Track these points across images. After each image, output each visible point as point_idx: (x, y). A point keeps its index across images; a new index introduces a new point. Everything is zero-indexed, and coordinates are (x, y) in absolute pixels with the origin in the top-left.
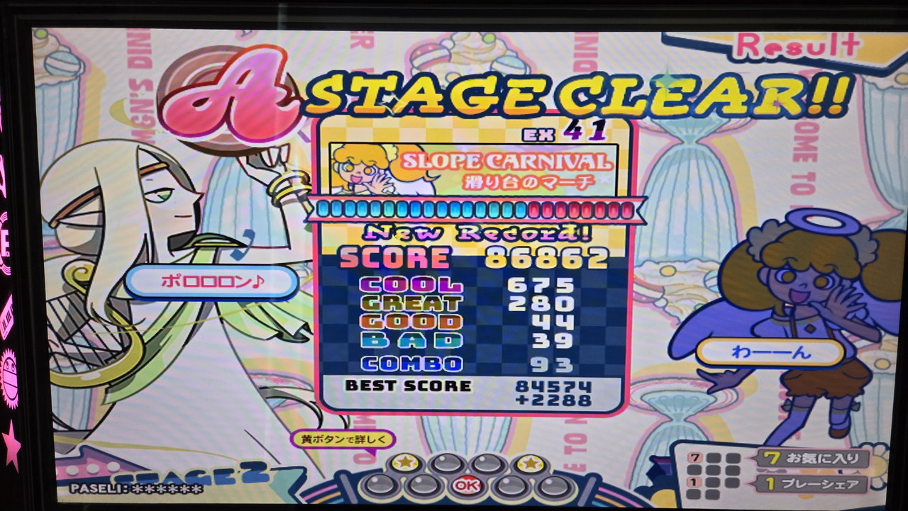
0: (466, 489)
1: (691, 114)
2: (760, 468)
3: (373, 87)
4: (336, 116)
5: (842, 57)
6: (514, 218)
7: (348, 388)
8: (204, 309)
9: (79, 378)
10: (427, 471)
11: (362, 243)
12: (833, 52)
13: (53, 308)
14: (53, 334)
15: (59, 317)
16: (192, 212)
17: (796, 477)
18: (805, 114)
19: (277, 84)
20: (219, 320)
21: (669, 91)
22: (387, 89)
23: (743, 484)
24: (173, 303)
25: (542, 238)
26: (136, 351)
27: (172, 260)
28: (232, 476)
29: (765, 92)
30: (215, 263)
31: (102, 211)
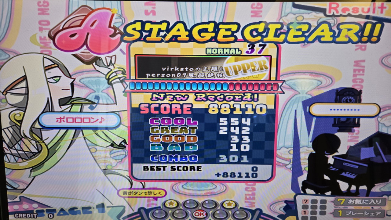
0: (199, 216)
1: (306, 41)
2: (335, 206)
3: (156, 28)
4: (138, 42)
5: (378, 14)
6: (222, 90)
7: (144, 170)
8: (76, 133)
9: (18, 165)
10: (181, 208)
11: (151, 102)
12: (374, 12)
13: (5, 132)
14: (5, 144)
15: (8, 137)
16: (70, 87)
17: (352, 210)
18: (360, 41)
19: (110, 27)
20: (83, 138)
21: (296, 30)
22: (162, 29)
23: (328, 213)
24: (62, 130)
25: (235, 100)
26: (44, 152)
27: (61, 110)
28: (90, 210)
29: (341, 31)
30: (81, 112)
31: (27, 87)
